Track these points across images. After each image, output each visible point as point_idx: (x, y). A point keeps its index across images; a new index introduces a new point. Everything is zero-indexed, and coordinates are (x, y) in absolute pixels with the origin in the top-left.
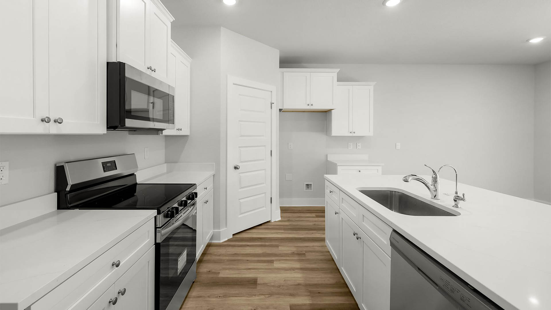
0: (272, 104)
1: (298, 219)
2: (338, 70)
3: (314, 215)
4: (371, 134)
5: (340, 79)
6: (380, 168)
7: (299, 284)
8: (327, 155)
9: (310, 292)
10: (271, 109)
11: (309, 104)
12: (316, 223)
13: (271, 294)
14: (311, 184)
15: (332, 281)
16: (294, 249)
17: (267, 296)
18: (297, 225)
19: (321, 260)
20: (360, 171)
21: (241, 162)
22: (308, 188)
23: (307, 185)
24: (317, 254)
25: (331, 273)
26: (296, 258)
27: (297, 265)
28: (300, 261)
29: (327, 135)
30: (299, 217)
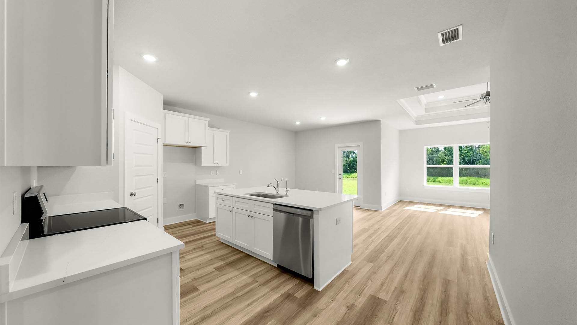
0: (158, 139)
1: (179, 231)
2: (209, 119)
3: (190, 226)
4: (228, 164)
5: (210, 126)
6: (234, 186)
7: (211, 260)
8: (196, 180)
9: (220, 259)
10: (158, 143)
11: (188, 141)
12: (197, 230)
13: (198, 270)
14: (183, 204)
15: (229, 251)
16: (193, 247)
17: (196, 271)
18: (183, 234)
19: (215, 246)
20: (223, 189)
21: (136, 189)
22: (180, 207)
23: (180, 205)
24: (212, 244)
25: (226, 249)
26: (199, 250)
27: (203, 253)
28: (202, 250)
29: (195, 165)
30: (180, 230)
